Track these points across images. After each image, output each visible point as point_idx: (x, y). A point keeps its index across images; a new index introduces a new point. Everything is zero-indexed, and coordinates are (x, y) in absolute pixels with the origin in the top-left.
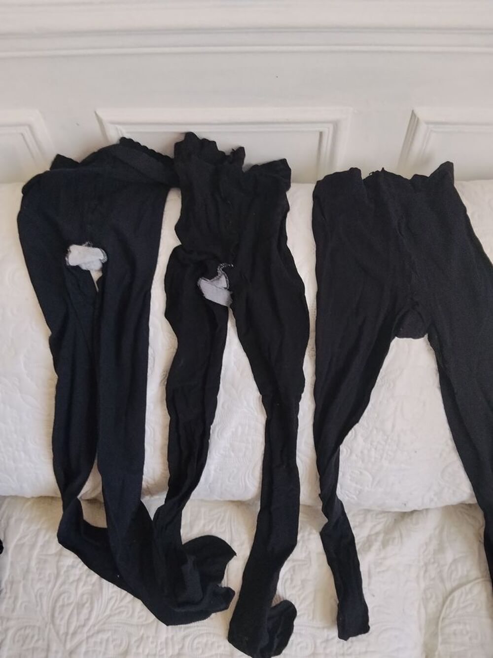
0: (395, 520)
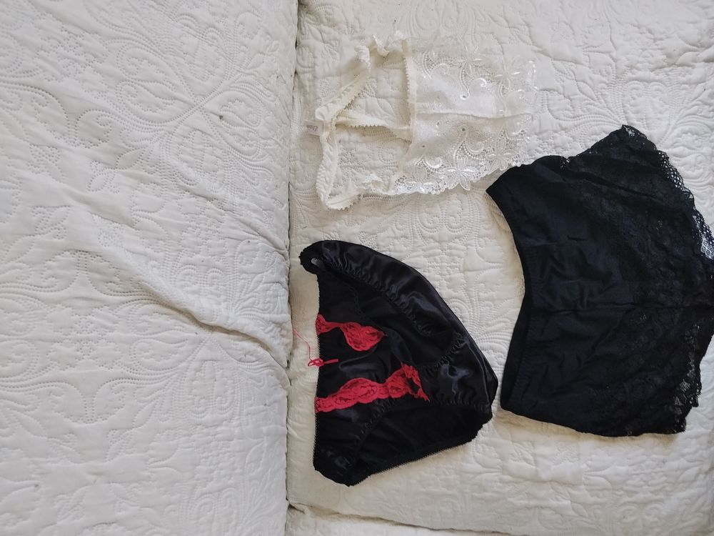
0: (307, 13)
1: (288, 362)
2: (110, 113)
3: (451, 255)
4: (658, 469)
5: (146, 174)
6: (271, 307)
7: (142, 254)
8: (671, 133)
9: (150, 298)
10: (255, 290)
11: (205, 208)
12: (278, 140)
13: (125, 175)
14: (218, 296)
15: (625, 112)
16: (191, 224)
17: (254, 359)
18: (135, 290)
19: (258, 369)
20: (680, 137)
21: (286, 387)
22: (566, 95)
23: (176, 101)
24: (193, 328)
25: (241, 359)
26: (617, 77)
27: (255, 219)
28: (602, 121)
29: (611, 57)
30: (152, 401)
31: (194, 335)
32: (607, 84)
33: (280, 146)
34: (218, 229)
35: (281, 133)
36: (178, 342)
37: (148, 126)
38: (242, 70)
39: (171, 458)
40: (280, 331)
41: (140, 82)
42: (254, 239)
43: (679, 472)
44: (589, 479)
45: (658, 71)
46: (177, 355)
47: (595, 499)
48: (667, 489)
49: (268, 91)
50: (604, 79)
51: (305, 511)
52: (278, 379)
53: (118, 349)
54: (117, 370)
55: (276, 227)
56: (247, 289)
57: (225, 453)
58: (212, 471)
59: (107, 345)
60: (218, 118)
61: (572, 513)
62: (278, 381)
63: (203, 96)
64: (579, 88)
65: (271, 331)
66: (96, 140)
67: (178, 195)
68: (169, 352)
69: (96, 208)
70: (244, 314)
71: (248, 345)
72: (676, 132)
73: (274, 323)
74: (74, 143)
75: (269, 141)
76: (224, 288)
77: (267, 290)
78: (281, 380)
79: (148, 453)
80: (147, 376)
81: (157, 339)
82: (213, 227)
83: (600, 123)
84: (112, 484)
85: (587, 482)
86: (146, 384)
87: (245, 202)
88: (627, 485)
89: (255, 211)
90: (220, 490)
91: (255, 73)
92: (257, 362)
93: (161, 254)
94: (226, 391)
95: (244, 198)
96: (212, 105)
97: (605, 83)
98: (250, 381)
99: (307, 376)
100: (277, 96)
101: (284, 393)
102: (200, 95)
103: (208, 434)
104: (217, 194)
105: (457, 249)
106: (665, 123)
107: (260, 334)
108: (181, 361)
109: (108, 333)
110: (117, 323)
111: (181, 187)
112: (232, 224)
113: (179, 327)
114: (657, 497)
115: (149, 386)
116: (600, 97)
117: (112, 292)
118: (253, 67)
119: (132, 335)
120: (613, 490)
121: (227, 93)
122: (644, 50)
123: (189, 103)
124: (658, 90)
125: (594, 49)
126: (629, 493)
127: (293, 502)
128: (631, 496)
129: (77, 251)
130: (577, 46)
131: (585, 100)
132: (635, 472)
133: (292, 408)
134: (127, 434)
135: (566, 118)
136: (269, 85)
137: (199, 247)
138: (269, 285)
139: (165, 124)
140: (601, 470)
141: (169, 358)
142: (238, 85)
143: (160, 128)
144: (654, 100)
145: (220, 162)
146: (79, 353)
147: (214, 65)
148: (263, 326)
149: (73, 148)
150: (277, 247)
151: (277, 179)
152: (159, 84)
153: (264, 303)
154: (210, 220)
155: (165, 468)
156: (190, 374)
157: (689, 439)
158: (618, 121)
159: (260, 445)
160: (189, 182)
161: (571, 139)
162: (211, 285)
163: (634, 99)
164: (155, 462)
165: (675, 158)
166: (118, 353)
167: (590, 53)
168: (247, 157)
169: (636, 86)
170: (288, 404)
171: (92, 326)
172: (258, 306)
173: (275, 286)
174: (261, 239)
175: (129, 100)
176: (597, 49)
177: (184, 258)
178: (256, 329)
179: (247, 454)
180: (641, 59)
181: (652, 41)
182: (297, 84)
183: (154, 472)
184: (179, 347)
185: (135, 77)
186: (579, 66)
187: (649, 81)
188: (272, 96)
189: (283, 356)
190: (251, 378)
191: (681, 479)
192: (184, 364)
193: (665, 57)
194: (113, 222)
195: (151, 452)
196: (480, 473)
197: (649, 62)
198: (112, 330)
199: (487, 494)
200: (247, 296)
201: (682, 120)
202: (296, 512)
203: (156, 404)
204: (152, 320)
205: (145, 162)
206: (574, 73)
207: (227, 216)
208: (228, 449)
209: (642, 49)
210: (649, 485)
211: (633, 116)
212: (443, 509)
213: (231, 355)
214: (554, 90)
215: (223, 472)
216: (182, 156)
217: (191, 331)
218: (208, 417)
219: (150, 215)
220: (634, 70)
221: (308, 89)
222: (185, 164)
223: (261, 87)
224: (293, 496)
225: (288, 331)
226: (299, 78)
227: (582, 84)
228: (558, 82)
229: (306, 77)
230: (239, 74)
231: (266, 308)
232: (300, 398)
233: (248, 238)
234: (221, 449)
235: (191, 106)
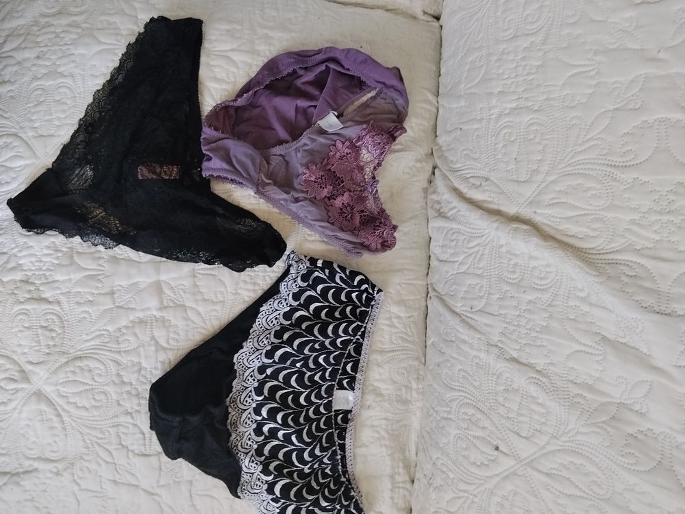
1: (434, 173)
2: (623, 466)
3: (255, 284)
4: (45, 49)
5: (585, 394)
6: (450, 235)
7: (595, 305)
8: (18, 404)
9: (586, 255)
10: (466, 255)
11: (519, 350)
12: (435, 415)
13: (608, 395)
14: (508, 252)
15: (64, 429)
16: (535, 334)
17: (471, 180)
18: (603, 266)
19: (467, 169)
20: (9, 400)
21: (437, 147)
22: (125, 450)
23: (546, 471)
24: (538, 219)
25: (486, 181)
26: (72, 464)
27: (464, 333)
28: (89, 420)
29: (78, 485)
30: (590, 139)
31: (538, 211)
32: (83, 459)
33: (433, 409)
34: (506, 326)
35: (431, 422)
36: (556, 203)
37: (580, 447)
38: (471, 497)
39: (570, 74)
40: (442, 207)
41: (586, 496)
42: (467, 311)
43: (23, 46)
44: (117, 40)
45: (30, 469)
46: (558, 189)
47: (112, 19)
48: (36, 29)
49: (444, 470)
50: (86, 464)
51: (422, 13)
52: (446, 157)
53: (627, 200)
54: (629, 176)
55: (440, 321)
56: (475, 257)
57: (508, 78)
58: (523, 59)
59: (638, 205)
60: (500, 448)
61: (137, 5)
62: (446, 154)
63: (515, 474)
64: (112, 455)
65: (451, 209)
66: (640, 436)
67: (550, 367)
68: (567, 193)
69: (644, 362)
70: (480, 229)
71: (477, 196)
72: (13, 404)
73: (448, 218)
74: (665, 436)
75: (445, 416)
76: (501, 260)
77: (453, 254)
78: (442, 155)
79: (596, 82)
80: (595, 167)
81: (580, 208)
82: (512, 328)
83: (91, 419)
84: (640, 48)
85: (119, 38)
86: (595, 159)
87: (474, 353)
88: (78, 33)
89: (464, 342)
90: (515, 37)
91: (457, 492)
92: (468, 176)
93: (572, 303)
94: (505, 146)
95: (476, 357)
96: (507, 463)
97: (85, 460)
98: (476, 156)
99: (414, 158)
100: (434, 463)
101: (440, 140)
102: (519, 476)
103: (527, 99)
104: (506, 365)
105: (247, 290)
106: (24, 415)
107: (463, 208)
108: (553, 182)
109: (638, 218)
110: (626, 229)
111: (547, 377)
112: (489, 329)
113: (555, 220)
114: (47, 20)
115: (591, 157)
116: (90, 446)
117: (631, 264)
118: (459, 498)
119: (610, 215)
120: (92, 29)
121: (489, 474)
122: (44, 491)
123: (533, 468)
124: (31, 449)
125: (97, 494)
126: (75, 25)
127: (436, 24)
128: (74, 21)
129: (669, 315)
130: (113, 498)
131: (106, 443)
132: (69, 47)
133: (432, 124)
134: (619, 103)
135: (127, 425)
136: (443, 477)
137: (528, 308)
138: (451, 259)
139: (560, 448)
140: (104, 49)
141: (568, 186)
142: (477, 481)
143: (567, 444)
144: (34, 439)
145: (501, 399)
146: (672, 197)
147: (502, 506)
148: (460, 215)
149: (667, 430)
150: (441, 299)
151: (438, 374)
152: (565, 492)
153: (458, 240)
154: (514, 337)
155: (577, 64)
156: (545, 168)
157: (12, 80)
158: (72, 419)
159: (468, 86)
160: (537, 381)
161: (121, 403)
162: (516, 265)
163: (55, 442)
164: (589, 71)
165: (16, 378)
166: (626, 195)
167: (100, 490)
168: (470, 401)
169: (53, 455)
170: (436, 129)
171: (656, 228)
172: (465, 237)
173: (444, 257)
174: (458, 310)
175: (599, 478)
176: (93, 494)
177: (546, 297)
178: (467, 214)
179: (483, 75)
180: (48, 482)
181: (35, 499)
182: (412, 470)
183: (590, 59)
184: (556, 198)
185: (591, 503)
186: (112, 479)
187: (40, 459)
188: (439, 464)
189: (439, 181)
190: (475, 159)
191: (22, 38)
192: (551, 178)
193: (22, 483)
194: (625, 344)
195: (594, 82)
196: (232, 50)
197: (39, 478)
198: (632, 222)
199: (227, 27)
200: (476, 249)
201: (7, 416)
202: (432, 13)
203: (585, 135)
204: (586, 230)
205: (585, 408)
206: (117, 471)
207: (495, 339)
208: (504, 82)
209: (46, 492)
210: (55, 32)
211: (57, 425)
212: (274, 13)
213: (497, 186)
214: (138, 454)
215: (511, 57)
216: (542, 410)
217: (541, 216)
218: (526, 118)
219: (583, 348)
220: (55, 470)
221: (401, 465)
222: (540, 401)
223: (452, 476)
224: (434, 30)
225: (432, 207)
226: (410, 477)
227: (109, 459)
228: (134, 463)
229: (402, 477)
230: (475, 493)
231: (455, 235)
232: (422, 134)
233: (472, 312)
234: (513, 82)
235: (530, 464)
